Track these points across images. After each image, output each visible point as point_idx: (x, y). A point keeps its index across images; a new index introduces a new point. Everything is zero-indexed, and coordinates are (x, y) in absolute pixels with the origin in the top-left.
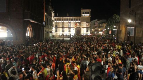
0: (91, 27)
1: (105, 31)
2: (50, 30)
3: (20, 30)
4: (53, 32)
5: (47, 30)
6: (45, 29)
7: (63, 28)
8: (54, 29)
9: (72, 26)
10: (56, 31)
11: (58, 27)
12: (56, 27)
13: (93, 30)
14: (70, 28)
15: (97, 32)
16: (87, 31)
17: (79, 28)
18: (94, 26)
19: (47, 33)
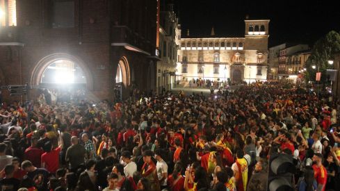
0: (268, 62)
1: (305, 72)
2: (170, 70)
3: (102, 68)
4: (176, 73)
5: (163, 69)
6: (159, 67)
7: (200, 63)
8: (179, 66)
9: (221, 60)
10: (184, 71)
11: (190, 63)
12: (185, 62)
13: (273, 70)
14: (216, 65)
15: (284, 77)
16: (259, 73)
17: (240, 64)
18: (276, 60)
19: (164, 75)
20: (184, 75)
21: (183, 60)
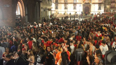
0: (105, 2)
2: (48, 7)
3: (8, 6)
4: (52, 9)
5: (44, 7)
6: (41, 6)
7: (66, 3)
8: (53, 6)
9: (78, 2)
10: (57, 8)
11: (60, 3)
12: (57, 3)
13: (108, 6)
14: (75, 4)
15: (114, 10)
17: (89, 3)
19: (45, 10)
20: (57, 10)
21: (56, 2)
